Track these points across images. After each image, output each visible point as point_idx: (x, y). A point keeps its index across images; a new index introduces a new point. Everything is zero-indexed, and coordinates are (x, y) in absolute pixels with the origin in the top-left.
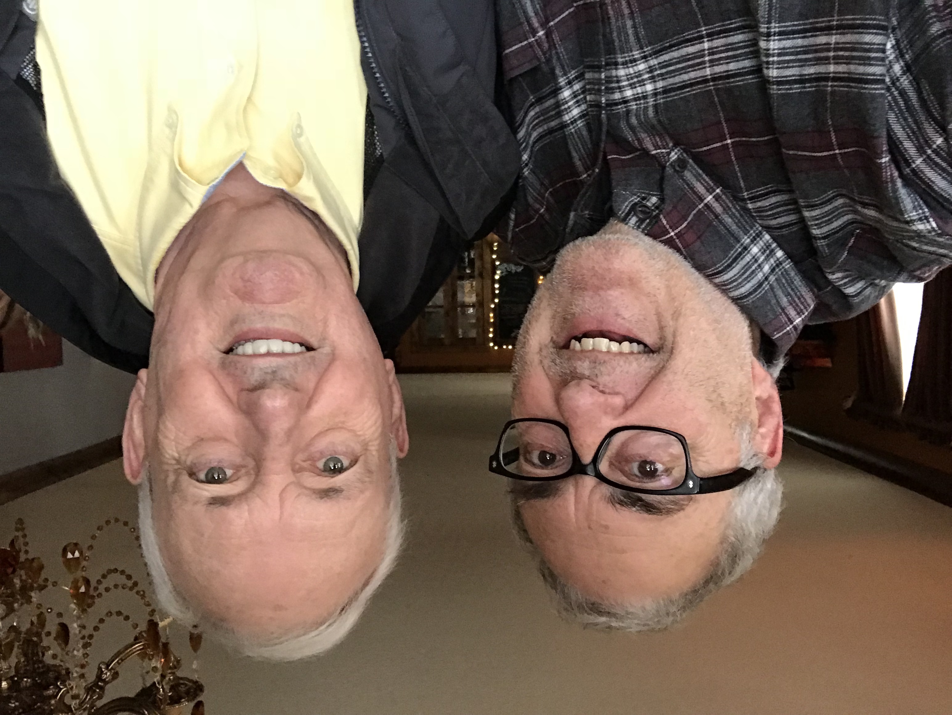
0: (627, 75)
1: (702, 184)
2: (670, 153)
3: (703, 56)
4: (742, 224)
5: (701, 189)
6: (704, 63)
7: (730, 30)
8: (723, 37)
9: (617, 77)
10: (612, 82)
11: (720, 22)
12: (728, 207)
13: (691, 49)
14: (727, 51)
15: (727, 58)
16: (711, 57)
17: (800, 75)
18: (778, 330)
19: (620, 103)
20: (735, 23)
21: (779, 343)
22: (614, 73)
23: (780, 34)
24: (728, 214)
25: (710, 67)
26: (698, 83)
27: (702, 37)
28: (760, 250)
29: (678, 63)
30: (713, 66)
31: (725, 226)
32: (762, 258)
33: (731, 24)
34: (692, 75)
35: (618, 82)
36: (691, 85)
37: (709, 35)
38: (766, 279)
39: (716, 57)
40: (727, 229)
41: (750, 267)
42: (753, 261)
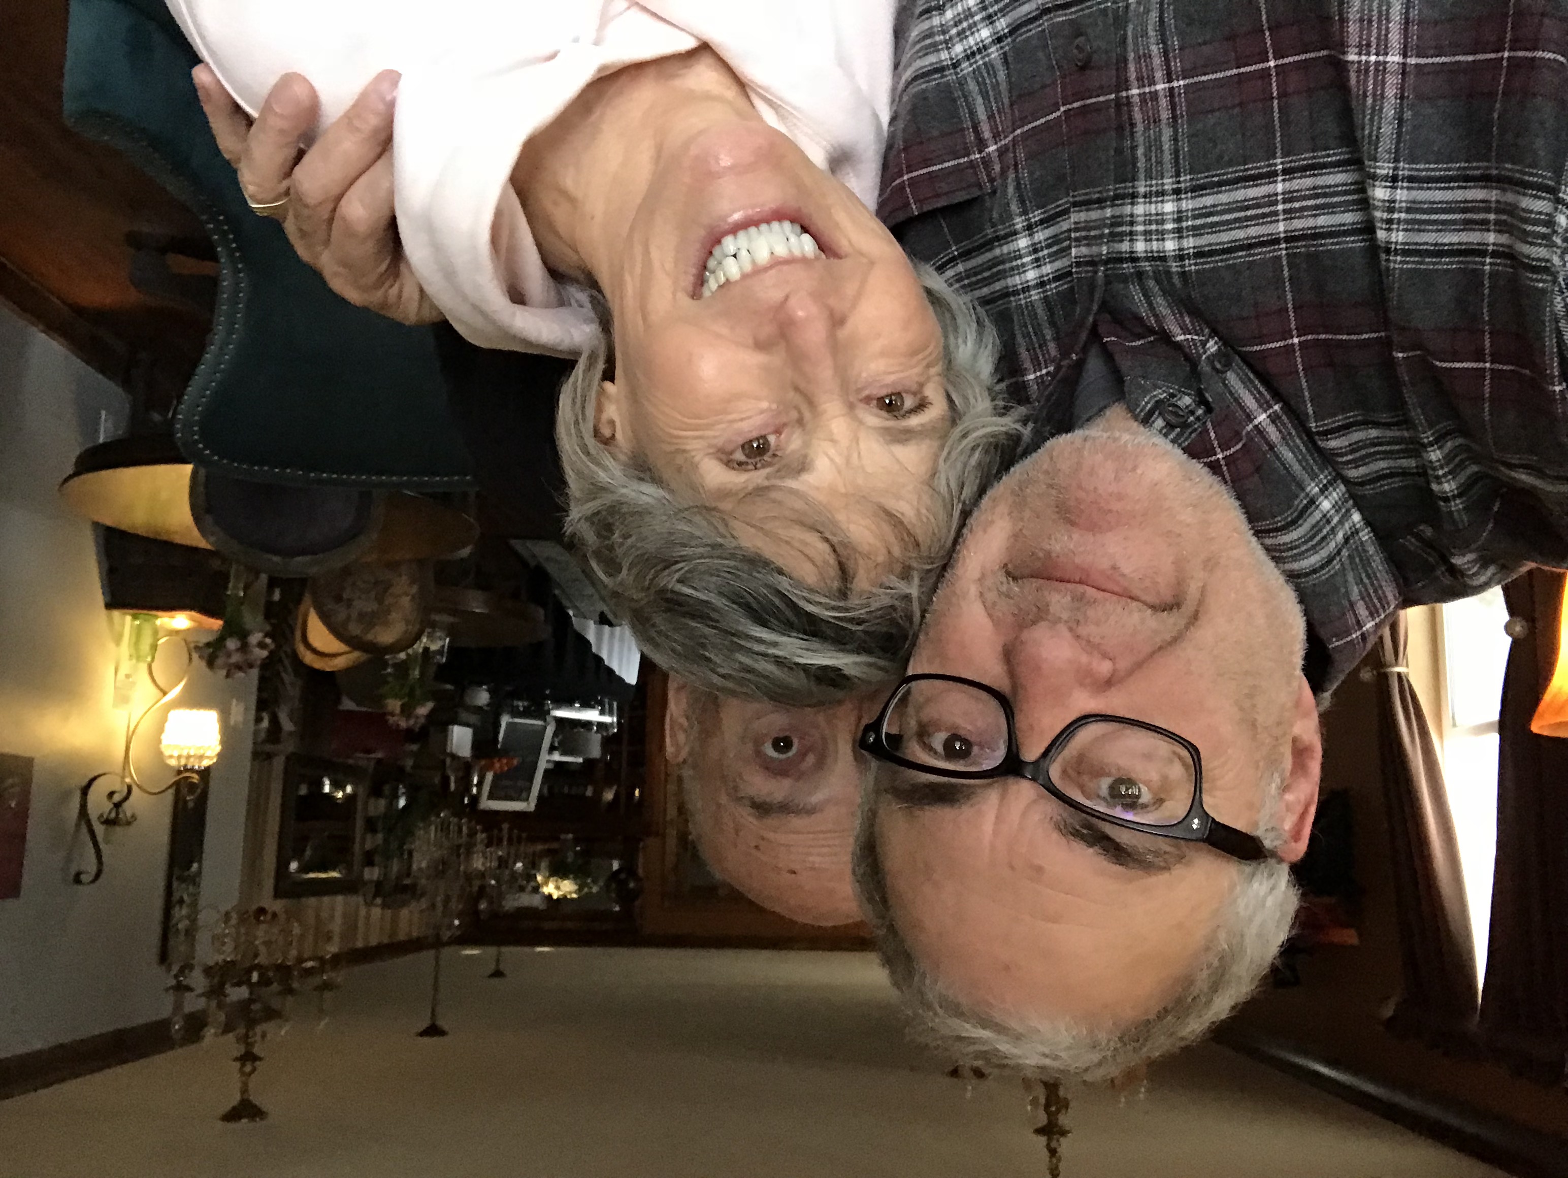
0: (1146, 215)
1: (1252, 394)
2: (1206, 342)
3: (1276, 203)
4: (1308, 464)
5: (1249, 402)
6: (1276, 213)
7: (1324, 166)
8: (1310, 176)
9: (1132, 215)
10: (1121, 224)
11: (1307, 151)
12: (1290, 434)
13: (1254, 192)
14: (1317, 196)
15: (1316, 207)
16: (1288, 206)
17: (1436, 244)
18: (1339, 637)
19: (1127, 260)
20: (1334, 154)
22: (1128, 209)
23: (1411, 179)
24: (1288, 445)
25: (1284, 220)
26: (1262, 244)
27: (1275, 174)
28: (1334, 506)
29: (1230, 211)
30: (1291, 218)
31: (1282, 464)
32: (1336, 520)
33: (1329, 156)
34: (1253, 231)
35: (1132, 223)
36: (1250, 246)
37: (1285, 172)
38: (1339, 552)
39: (1297, 205)
40: (1286, 468)
41: (1320, 530)
42: (1324, 520)
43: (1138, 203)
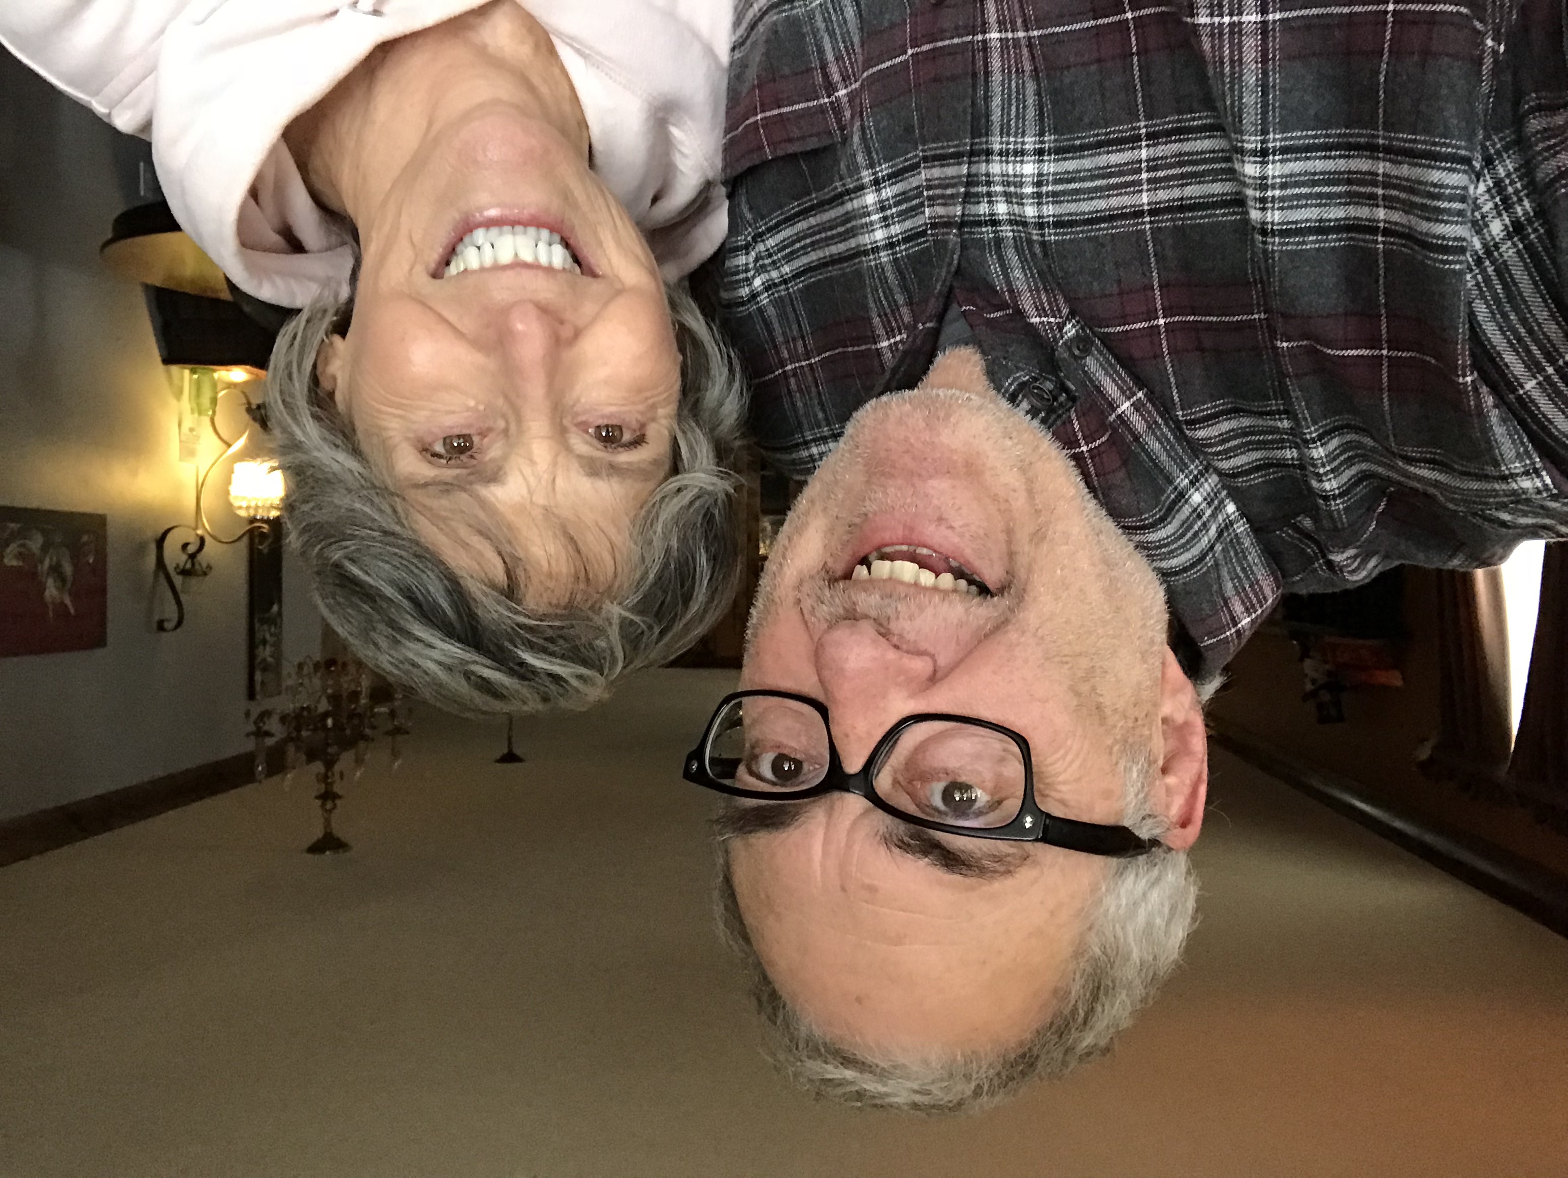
0: (1003, 176)
1: (1114, 380)
2: (1064, 324)
3: (1139, 171)
4: (1177, 454)
5: (1111, 389)
6: (1139, 183)
7: (1190, 130)
8: (1175, 141)
9: (988, 175)
10: (977, 184)
11: (1172, 114)
12: (1156, 422)
13: (1116, 158)
14: (1181, 164)
15: (1182, 176)
16: (1152, 175)
17: (1320, 221)
18: (1211, 635)
19: (986, 223)
21: (1209, 655)
22: (983, 168)
23: (1284, 150)
24: (1154, 433)
25: (1148, 190)
26: (1124, 216)
27: (1138, 138)
28: (1205, 499)
29: (1093, 178)
30: (1156, 189)
31: (1148, 455)
32: (1208, 512)
33: (1194, 119)
34: (1115, 202)
35: (989, 183)
36: (1111, 218)
37: (1149, 136)
38: (1212, 548)
39: (1161, 174)
40: (1153, 461)
41: (1190, 527)
42: (1195, 515)
43: (993, 161)
